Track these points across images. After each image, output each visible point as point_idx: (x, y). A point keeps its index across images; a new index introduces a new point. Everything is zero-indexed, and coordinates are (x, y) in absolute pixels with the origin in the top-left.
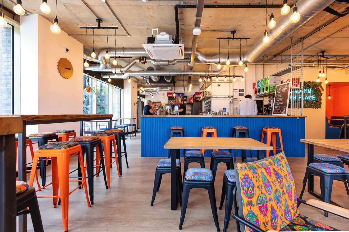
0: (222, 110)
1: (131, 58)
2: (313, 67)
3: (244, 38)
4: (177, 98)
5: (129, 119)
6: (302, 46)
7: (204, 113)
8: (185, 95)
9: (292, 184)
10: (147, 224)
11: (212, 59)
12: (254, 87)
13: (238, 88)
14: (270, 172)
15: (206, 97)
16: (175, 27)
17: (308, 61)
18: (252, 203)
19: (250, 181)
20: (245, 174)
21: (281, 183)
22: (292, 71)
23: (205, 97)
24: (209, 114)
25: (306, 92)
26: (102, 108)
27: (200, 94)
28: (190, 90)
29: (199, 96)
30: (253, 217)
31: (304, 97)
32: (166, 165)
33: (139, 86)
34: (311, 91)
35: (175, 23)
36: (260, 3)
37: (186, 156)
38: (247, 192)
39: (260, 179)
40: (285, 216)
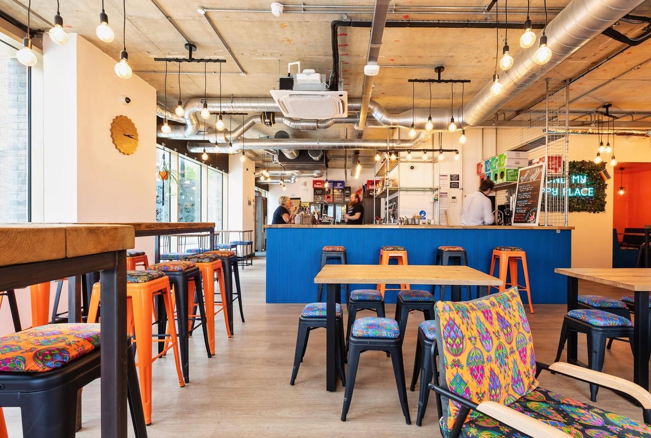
0: (419, 215)
1: (247, 114)
2: (589, 133)
3: (459, 81)
4: (332, 190)
5: (240, 232)
6: (568, 95)
7: (384, 220)
8: (347, 185)
9: (527, 338)
10: (286, 412)
11: (399, 117)
12: (478, 171)
13: (449, 173)
14: (491, 318)
15: (388, 190)
16: (331, 58)
17: (581, 123)
18: (459, 363)
19: (458, 329)
20: (450, 318)
21: (508, 335)
22: (549, 142)
23: (386, 190)
24: (394, 223)
25: (576, 180)
26: (184, 210)
27: (376, 184)
28: (358, 177)
29: (374, 187)
30: (461, 385)
31: (573, 190)
32: (317, 314)
33: (257, 168)
34: (587, 180)
35: (331, 52)
36: (486, 19)
37: (351, 300)
38: (452, 346)
39: (474, 327)
40: (514, 387)
